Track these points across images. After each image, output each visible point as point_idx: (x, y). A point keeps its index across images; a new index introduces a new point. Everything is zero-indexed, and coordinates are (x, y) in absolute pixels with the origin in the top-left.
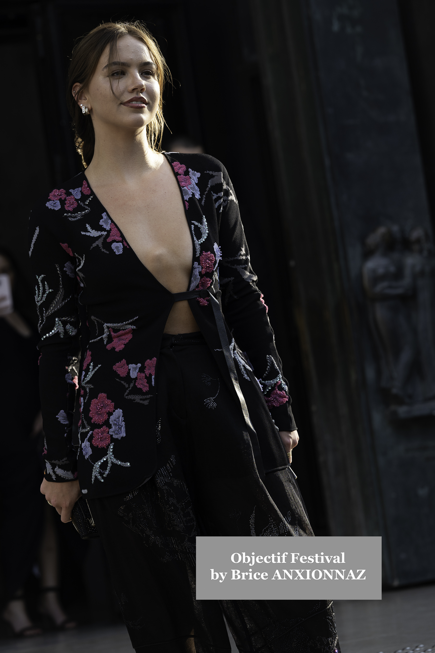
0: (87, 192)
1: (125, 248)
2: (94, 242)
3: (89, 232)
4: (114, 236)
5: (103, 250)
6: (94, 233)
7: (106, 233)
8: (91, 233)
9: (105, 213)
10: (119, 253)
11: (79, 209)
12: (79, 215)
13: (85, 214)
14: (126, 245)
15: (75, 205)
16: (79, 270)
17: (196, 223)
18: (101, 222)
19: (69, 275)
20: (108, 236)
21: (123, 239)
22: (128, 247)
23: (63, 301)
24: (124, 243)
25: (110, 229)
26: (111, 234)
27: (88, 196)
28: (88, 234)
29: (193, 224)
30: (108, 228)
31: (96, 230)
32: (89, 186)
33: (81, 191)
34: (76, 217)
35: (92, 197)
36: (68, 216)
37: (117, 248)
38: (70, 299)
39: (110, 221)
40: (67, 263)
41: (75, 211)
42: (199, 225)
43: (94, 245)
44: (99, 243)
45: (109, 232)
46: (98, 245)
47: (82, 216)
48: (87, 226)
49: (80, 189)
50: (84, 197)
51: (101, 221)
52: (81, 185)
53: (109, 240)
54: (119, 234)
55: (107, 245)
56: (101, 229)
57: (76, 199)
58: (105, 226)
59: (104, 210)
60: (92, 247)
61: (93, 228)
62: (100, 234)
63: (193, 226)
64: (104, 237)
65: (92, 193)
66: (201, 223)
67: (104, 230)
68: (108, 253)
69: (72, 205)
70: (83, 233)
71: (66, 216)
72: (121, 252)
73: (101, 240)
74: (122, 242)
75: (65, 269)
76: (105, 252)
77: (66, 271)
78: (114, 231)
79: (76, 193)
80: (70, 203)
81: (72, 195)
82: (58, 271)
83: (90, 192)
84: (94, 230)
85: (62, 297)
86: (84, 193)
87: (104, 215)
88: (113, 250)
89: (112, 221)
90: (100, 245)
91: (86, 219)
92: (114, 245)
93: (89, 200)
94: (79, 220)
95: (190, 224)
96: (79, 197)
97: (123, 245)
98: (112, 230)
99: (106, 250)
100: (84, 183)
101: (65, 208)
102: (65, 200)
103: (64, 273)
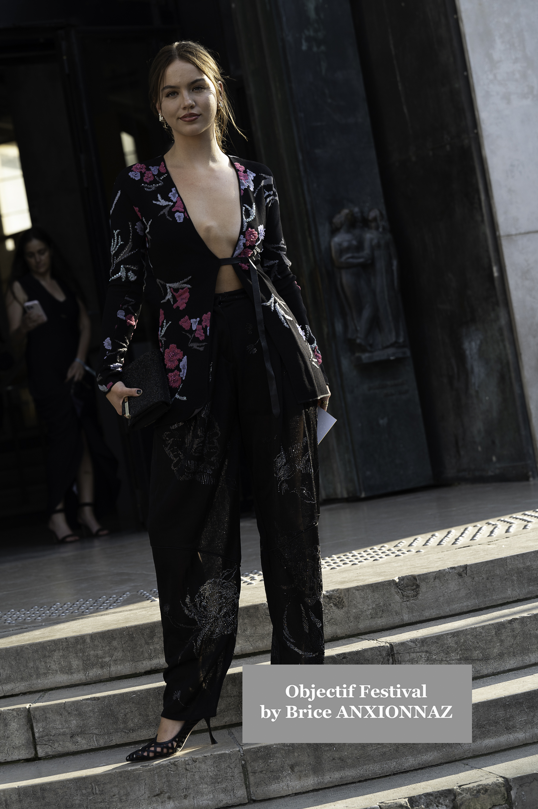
0: (163, 170)
1: (185, 218)
2: (162, 210)
3: (159, 201)
4: (178, 207)
5: (168, 217)
6: (162, 202)
7: (172, 204)
8: (160, 202)
9: (175, 188)
10: (180, 221)
11: (155, 182)
12: (154, 187)
13: (159, 186)
14: (186, 215)
15: (152, 179)
16: (148, 233)
17: (248, 207)
18: (170, 195)
19: (138, 232)
20: (173, 206)
21: (185, 211)
22: (188, 217)
23: (130, 252)
24: (186, 214)
25: (176, 201)
26: (176, 205)
27: (164, 174)
28: (158, 203)
29: (245, 206)
30: (174, 200)
31: (164, 200)
32: (165, 166)
33: (158, 169)
34: (151, 188)
35: (166, 175)
36: (145, 186)
37: (179, 217)
38: (136, 251)
39: (177, 195)
40: (138, 223)
41: (151, 183)
42: (250, 209)
43: (162, 213)
44: (166, 211)
45: (175, 203)
46: (164, 213)
47: (155, 188)
48: (159, 195)
49: (158, 167)
50: (160, 174)
51: (170, 193)
52: (159, 165)
53: (174, 210)
54: (182, 207)
55: (172, 213)
56: (169, 200)
57: (153, 174)
58: (172, 198)
59: (174, 186)
60: (159, 214)
61: (162, 198)
62: (168, 204)
63: (244, 208)
64: (170, 206)
65: (167, 172)
66: (252, 207)
67: (172, 201)
68: (171, 220)
69: (149, 178)
70: (154, 202)
71: (143, 186)
72: (182, 221)
73: (167, 209)
74: (184, 213)
75: (136, 227)
76: (169, 219)
77: (137, 229)
78: (179, 203)
79: (154, 170)
80: (148, 176)
81: (151, 170)
82: (130, 227)
83: (165, 171)
84: (163, 200)
85: (130, 249)
86: (161, 171)
87: (173, 189)
88: (176, 218)
89: (179, 196)
90: (166, 213)
91: (158, 190)
92: (177, 215)
93: (164, 177)
94: (153, 190)
95: (242, 206)
96: (156, 173)
97: (184, 215)
98: (178, 202)
99: (170, 217)
100: (162, 163)
101: (143, 180)
102: (145, 173)
103: (135, 230)
